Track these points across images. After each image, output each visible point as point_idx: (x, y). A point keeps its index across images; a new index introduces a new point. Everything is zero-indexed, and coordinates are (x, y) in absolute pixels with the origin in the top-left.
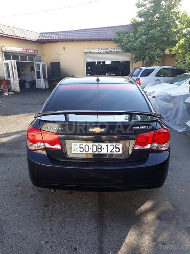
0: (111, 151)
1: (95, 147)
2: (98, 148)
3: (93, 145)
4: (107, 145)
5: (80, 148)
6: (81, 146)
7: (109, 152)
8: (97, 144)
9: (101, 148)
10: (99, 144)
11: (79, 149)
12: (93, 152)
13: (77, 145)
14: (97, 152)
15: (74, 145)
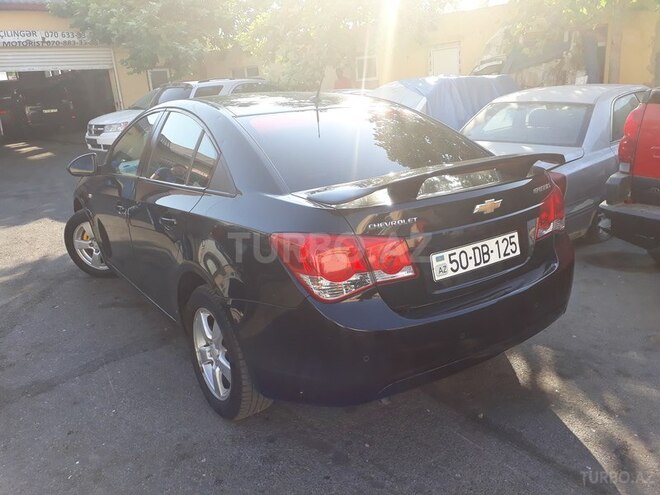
0: (505, 255)
1: (477, 251)
2: (484, 254)
3: (474, 249)
4: (497, 242)
5: (451, 262)
6: (453, 258)
7: (503, 258)
8: (479, 245)
9: (487, 253)
10: (483, 243)
11: (450, 266)
12: (476, 264)
13: (442, 258)
14: (482, 265)
15: (438, 259)
